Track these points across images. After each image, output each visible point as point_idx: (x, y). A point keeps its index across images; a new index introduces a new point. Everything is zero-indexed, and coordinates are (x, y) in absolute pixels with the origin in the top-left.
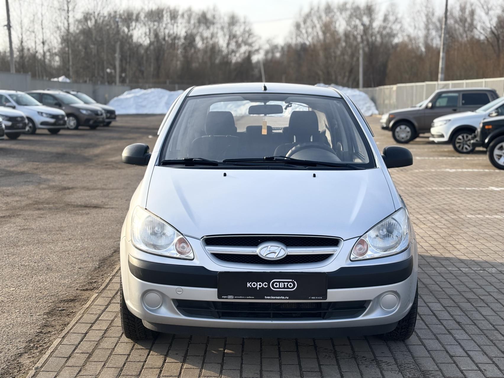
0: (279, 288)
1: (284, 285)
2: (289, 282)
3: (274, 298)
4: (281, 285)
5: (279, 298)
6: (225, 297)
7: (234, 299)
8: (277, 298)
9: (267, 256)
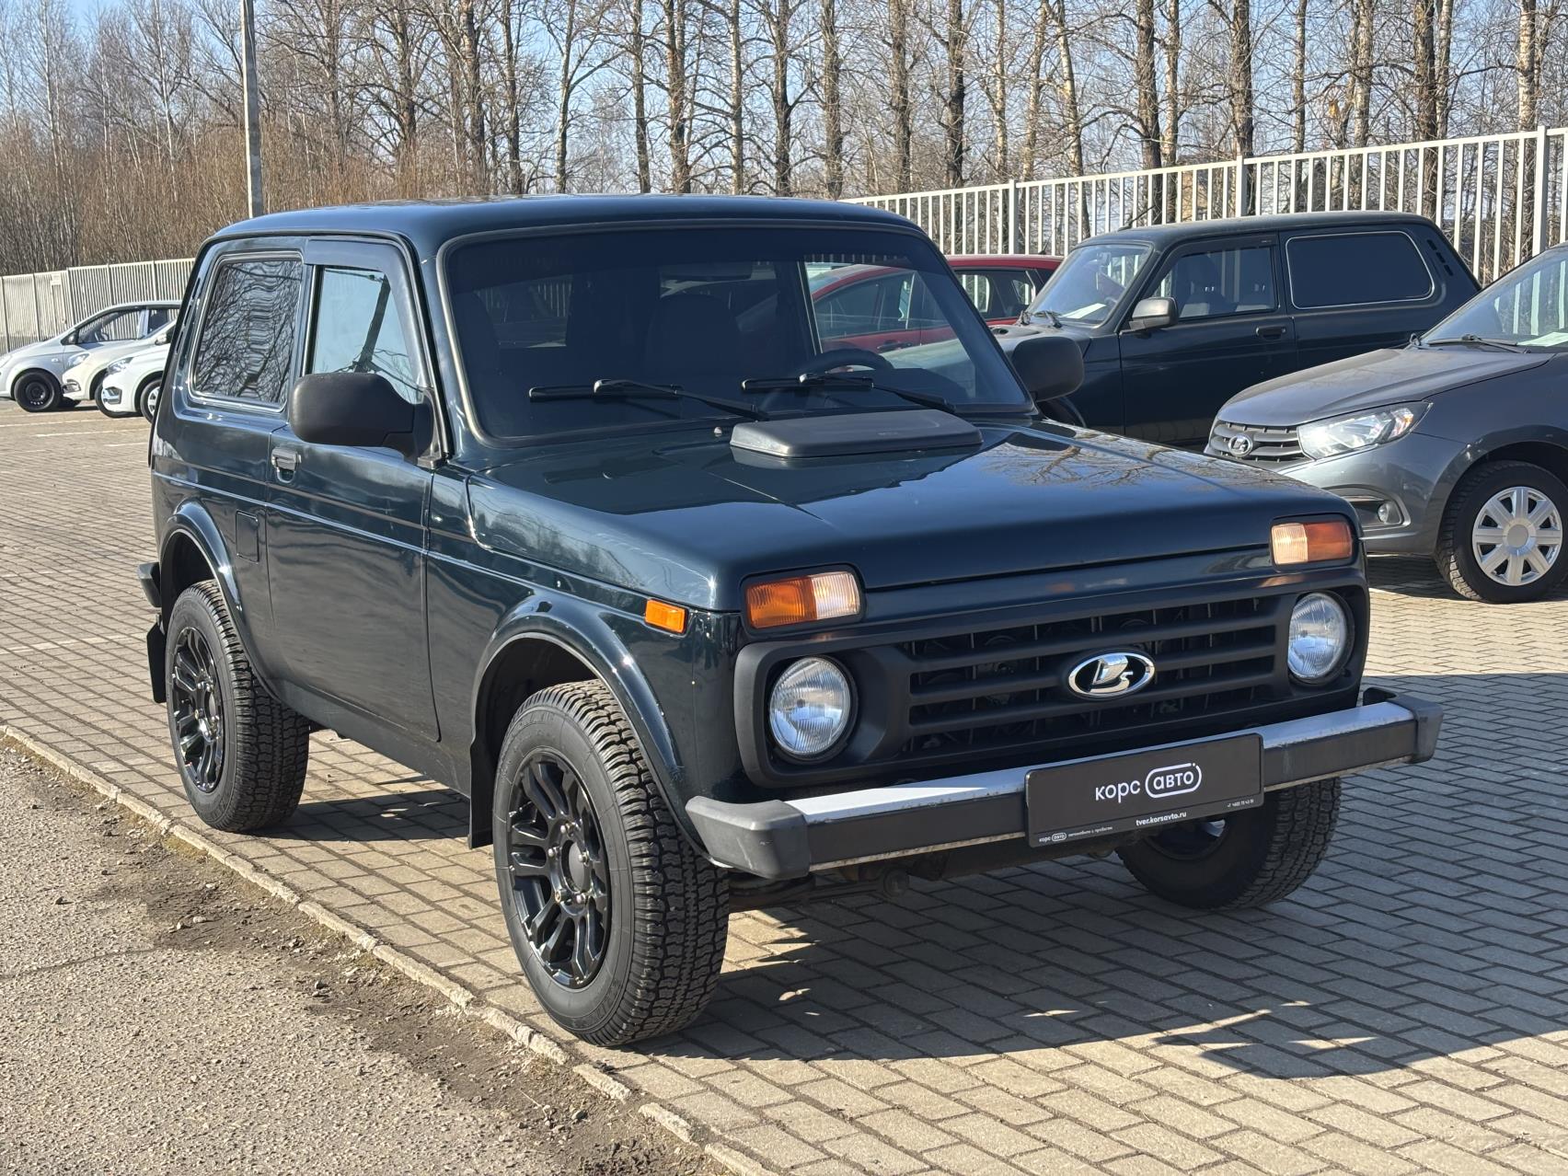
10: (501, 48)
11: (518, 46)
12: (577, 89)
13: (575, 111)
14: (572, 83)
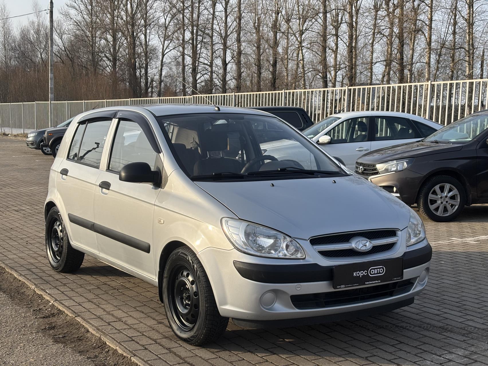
0: (375, 274)
1: (377, 271)
2: (380, 268)
3: (371, 282)
4: (375, 271)
5: (374, 282)
6: (339, 287)
7: (345, 287)
8: (373, 282)
9: (361, 249)
10: (143, 42)
11: (149, 42)
12: (166, 55)
13: (165, 62)
14: (165, 53)
